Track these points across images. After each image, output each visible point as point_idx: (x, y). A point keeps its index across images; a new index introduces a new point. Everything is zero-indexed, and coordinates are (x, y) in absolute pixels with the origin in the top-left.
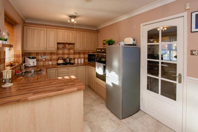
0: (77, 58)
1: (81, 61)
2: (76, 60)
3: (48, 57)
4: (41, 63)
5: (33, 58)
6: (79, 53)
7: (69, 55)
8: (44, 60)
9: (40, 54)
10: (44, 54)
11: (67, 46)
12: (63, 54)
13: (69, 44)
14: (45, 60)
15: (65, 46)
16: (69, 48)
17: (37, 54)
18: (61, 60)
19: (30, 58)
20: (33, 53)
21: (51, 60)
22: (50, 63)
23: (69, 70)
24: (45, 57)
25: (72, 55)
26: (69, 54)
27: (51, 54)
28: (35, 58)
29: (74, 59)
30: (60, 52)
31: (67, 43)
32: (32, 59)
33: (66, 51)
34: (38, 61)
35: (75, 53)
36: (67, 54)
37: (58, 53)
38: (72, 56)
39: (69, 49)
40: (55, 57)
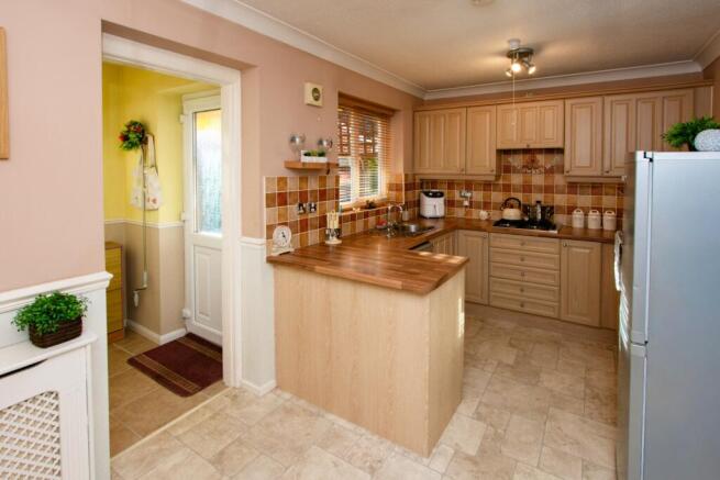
0: (583, 208)
1: (602, 224)
2: (578, 216)
3: (478, 196)
4: (460, 213)
5: (435, 195)
6: (593, 187)
7: (550, 195)
8: (466, 203)
9: (458, 184)
10: (469, 186)
11: (541, 158)
12: (527, 188)
13: (550, 151)
14: (471, 203)
15: (533, 161)
16: (548, 166)
17: (451, 184)
18: (512, 207)
19: (427, 194)
20: (442, 182)
21: (486, 206)
22: (483, 214)
23: (527, 247)
24: (469, 195)
25: (563, 193)
26: (548, 189)
27: (487, 186)
28: (442, 195)
29: (570, 210)
30: (516, 179)
31: (540, 151)
32: (432, 196)
33: (538, 179)
34: (450, 204)
35: (573, 187)
36: (540, 189)
37: (509, 186)
38: (560, 200)
39: (550, 172)
40: (497, 197)
